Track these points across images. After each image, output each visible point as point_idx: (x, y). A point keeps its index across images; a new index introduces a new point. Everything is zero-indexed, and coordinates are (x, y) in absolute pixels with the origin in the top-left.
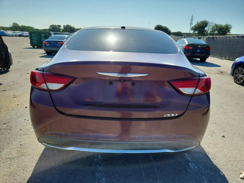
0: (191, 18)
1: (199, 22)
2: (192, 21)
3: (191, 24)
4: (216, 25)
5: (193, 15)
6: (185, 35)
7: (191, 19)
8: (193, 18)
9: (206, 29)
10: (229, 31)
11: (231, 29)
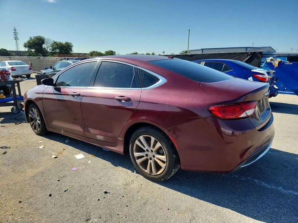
0: (14, 31)
1: (33, 38)
2: (16, 35)
3: (16, 39)
4: (55, 42)
5: (15, 28)
6: (14, 54)
7: (15, 33)
8: (17, 31)
9: (44, 46)
10: (71, 49)
11: (73, 48)
